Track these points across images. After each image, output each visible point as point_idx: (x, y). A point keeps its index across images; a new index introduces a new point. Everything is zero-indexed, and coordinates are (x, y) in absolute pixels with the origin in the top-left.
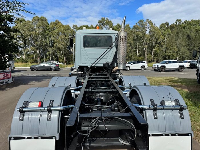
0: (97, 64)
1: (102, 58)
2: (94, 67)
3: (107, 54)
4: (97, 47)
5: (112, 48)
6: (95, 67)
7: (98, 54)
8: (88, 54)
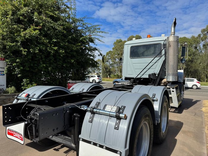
0: (143, 76)
1: (149, 69)
2: (140, 78)
3: (156, 64)
4: (144, 56)
5: (161, 57)
6: (142, 78)
7: (143, 64)
8: (134, 64)
